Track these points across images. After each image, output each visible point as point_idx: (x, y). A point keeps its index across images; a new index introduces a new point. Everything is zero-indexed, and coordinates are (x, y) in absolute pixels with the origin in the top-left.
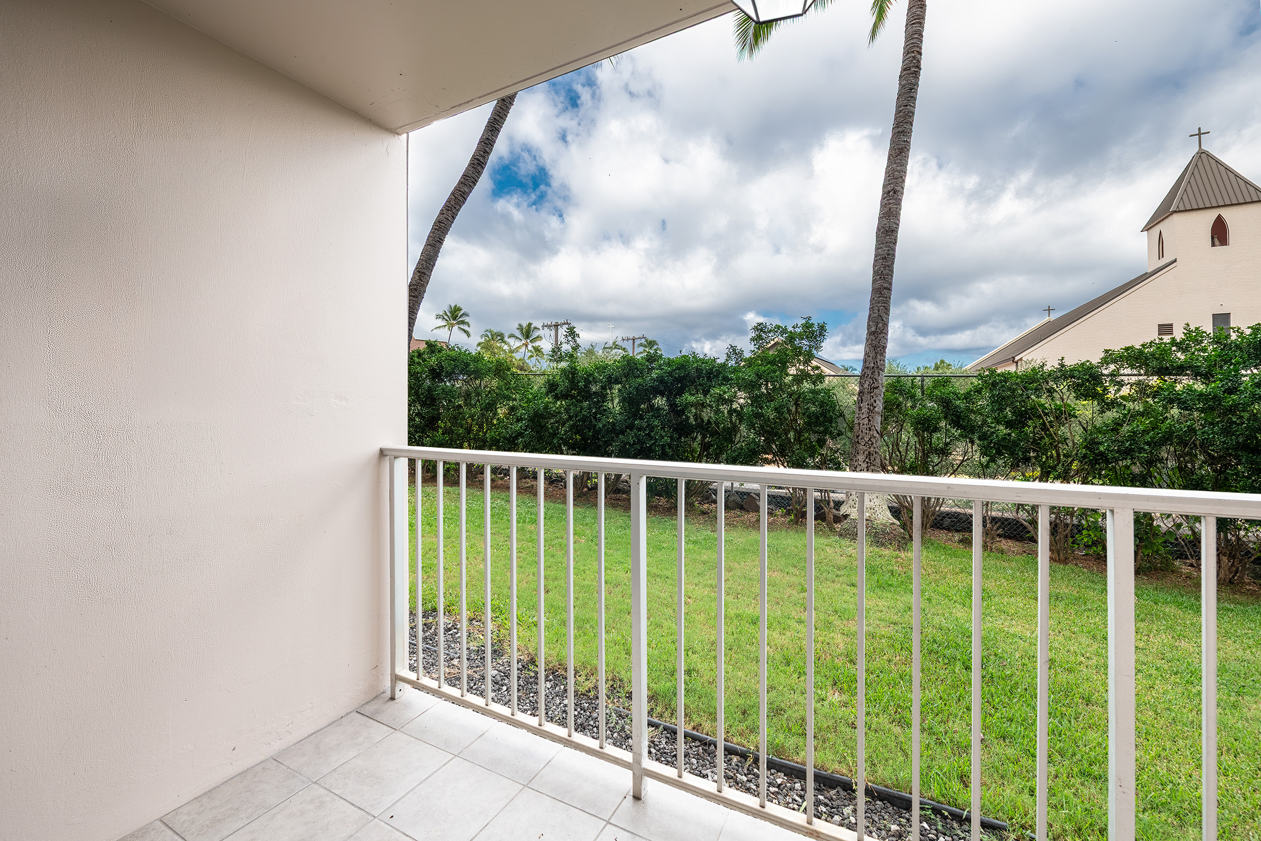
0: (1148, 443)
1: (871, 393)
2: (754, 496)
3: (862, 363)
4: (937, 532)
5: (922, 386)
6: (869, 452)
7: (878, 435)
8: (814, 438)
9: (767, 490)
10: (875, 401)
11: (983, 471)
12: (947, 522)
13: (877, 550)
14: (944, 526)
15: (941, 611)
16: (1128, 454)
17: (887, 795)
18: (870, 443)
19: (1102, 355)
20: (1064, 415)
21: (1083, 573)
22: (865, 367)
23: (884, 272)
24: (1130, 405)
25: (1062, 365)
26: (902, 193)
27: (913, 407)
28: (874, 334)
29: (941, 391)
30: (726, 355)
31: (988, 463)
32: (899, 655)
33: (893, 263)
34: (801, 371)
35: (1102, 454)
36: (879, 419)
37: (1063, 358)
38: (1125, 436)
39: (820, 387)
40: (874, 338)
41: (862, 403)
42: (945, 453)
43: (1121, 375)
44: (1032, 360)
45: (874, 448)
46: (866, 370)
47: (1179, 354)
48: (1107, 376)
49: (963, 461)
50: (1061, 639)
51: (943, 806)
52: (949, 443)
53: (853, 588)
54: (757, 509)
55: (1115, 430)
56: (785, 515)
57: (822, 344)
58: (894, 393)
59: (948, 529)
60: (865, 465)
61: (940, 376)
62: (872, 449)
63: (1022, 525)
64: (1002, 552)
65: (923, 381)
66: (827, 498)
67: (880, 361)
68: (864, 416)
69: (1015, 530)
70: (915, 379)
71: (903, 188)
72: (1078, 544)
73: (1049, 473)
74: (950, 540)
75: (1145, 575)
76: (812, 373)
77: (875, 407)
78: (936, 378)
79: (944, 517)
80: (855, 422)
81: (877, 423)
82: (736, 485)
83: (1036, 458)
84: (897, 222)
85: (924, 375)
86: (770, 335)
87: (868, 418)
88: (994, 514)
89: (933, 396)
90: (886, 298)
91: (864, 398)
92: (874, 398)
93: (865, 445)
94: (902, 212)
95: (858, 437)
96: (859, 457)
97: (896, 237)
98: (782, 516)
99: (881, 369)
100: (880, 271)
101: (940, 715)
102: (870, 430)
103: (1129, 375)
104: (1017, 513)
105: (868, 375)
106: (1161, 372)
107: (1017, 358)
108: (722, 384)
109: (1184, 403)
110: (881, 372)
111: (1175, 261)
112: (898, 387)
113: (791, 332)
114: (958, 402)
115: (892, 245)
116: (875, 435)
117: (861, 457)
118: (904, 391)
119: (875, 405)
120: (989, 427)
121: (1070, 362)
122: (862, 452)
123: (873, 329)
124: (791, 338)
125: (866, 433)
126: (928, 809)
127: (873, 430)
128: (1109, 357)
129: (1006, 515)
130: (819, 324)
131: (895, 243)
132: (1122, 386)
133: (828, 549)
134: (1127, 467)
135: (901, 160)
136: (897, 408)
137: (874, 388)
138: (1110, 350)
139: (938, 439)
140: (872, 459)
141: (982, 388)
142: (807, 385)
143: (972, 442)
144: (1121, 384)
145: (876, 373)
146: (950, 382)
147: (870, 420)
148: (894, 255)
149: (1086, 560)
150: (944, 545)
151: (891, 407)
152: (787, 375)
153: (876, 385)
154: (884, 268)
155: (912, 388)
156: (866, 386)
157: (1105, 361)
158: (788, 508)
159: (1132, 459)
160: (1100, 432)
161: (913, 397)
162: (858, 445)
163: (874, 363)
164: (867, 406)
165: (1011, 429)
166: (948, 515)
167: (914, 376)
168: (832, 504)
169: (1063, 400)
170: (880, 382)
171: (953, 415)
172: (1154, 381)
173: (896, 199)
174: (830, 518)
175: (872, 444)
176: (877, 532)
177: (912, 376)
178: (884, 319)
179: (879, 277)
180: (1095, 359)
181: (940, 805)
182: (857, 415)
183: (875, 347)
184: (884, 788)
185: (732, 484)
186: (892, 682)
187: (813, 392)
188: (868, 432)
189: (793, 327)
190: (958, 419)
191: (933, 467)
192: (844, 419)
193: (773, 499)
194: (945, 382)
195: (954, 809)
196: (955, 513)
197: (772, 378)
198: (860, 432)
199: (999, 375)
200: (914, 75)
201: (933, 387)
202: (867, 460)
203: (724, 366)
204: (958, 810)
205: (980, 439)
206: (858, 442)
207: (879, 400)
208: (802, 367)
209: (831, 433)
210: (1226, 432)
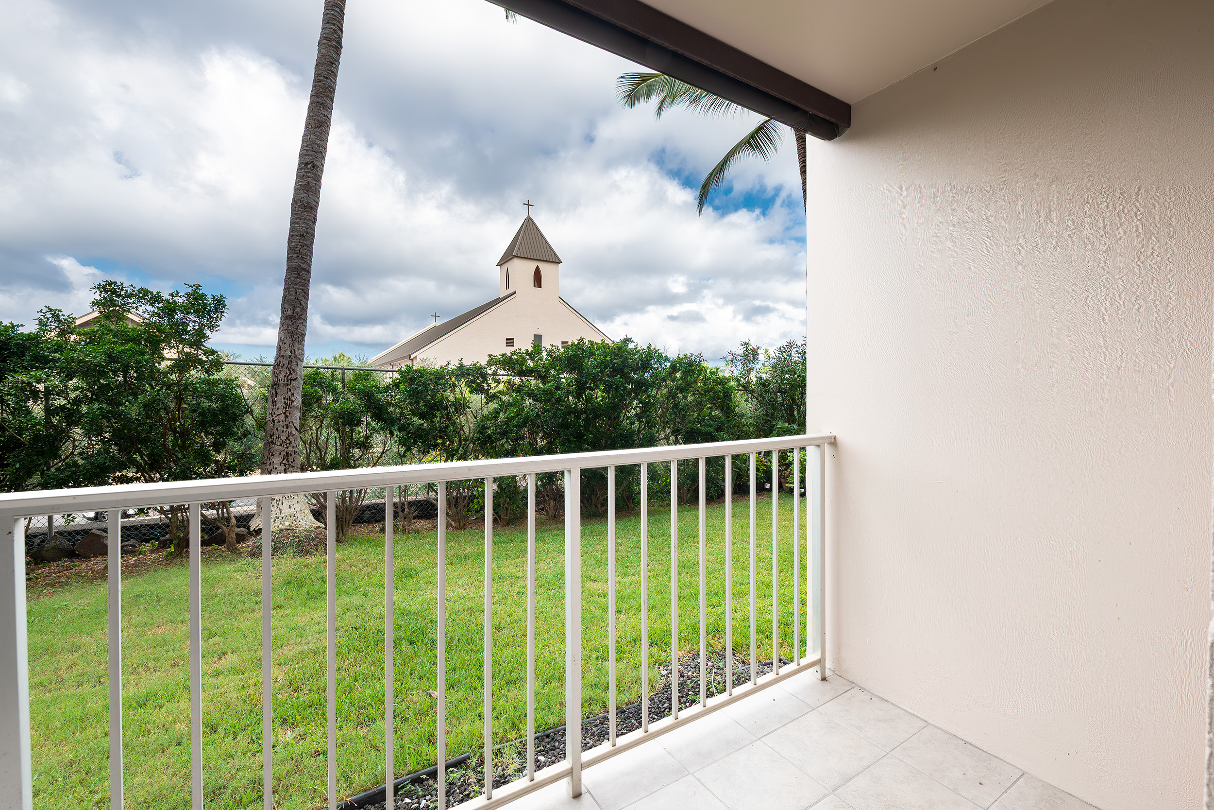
0: (515, 426)
1: (288, 385)
2: (99, 533)
3: (276, 350)
4: (357, 527)
5: (343, 379)
6: (287, 453)
7: (297, 433)
8: (209, 441)
9: (120, 520)
10: (293, 394)
11: (401, 459)
12: (368, 514)
13: (301, 560)
14: (365, 519)
15: (378, 601)
16: (505, 435)
17: (367, 798)
18: (288, 442)
19: (487, 359)
20: (461, 406)
21: (477, 533)
22: (279, 356)
23: (302, 251)
24: (504, 398)
25: (461, 365)
26: (322, 171)
27: (336, 401)
28: (291, 318)
29: (363, 385)
30: (37, 322)
31: (405, 452)
32: (348, 659)
33: (312, 243)
34: (187, 354)
35: (489, 436)
36: (297, 414)
37: (462, 359)
38: (503, 421)
39: (216, 376)
40: (291, 323)
41: (276, 397)
42: (366, 446)
43: (498, 375)
44: (426, 359)
45: (293, 447)
46: (281, 359)
47: (529, 361)
48: (491, 375)
49: (383, 453)
50: (473, 589)
51: (420, 772)
52: (370, 437)
53: (279, 610)
54: (103, 551)
55: (496, 417)
56: (157, 549)
57: (219, 323)
58: (313, 386)
59: (369, 522)
60: (283, 468)
61: (361, 370)
62: (290, 449)
63: (431, 504)
64: (418, 532)
65: (343, 374)
66: (226, 515)
67: (299, 349)
68: (280, 412)
69: (426, 510)
70: (336, 371)
71: (323, 165)
72: (471, 511)
73: (453, 456)
74: (371, 531)
75: (513, 524)
76: (204, 358)
77: (293, 401)
78: (357, 372)
79: (365, 511)
80: (268, 418)
81: (296, 419)
82: (59, 521)
83: (442, 443)
84: (317, 200)
85: (345, 367)
86: (130, 301)
87: (285, 413)
88: (410, 499)
89: (356, 389)
90: (305, 280)
91: (278, 391)
92: (292, 391)
93: (281, 445)
94: (321, 191)
95: (271, 436)
96: (273, 460)
97: (316, 215)
98: (152, 552)
99: (299, 359)
100: (297, 249)
101: (400, 695)
102: (287, 427)
103: (503, 375)
104: (428, 494)
105: (284, 365)
106: (521, 374)
107: (412, 356)
108: (32, 367)
109: (536, 396)
110: (299, 362)
111: (515, 293)
112: (315, 379)
113: (168, 301)
114: (380, 396)
115: (310, 223)
116: (293, 433)
117: (277, 460)
118: (324, 383)
119: (293, 398)
120: (407, 418)
121: (467, 363)
122: (278, 453)
123: (289, 313)
124: (170, 309)
125: (283, 432)
126: (407, 784)
127: (291, 427)
128: (492, 361)
129: (419, 498)
130: (214, 297)
131: (314, 222)
132: (499, 383)
133: (238, 576)
134: (503, 445)
135: (321, 134)
136: (317, 401)
137: (291, 380)
138: (492, 355)
139: (361, 431)
140: (291, 459)
141: (400, 383)
142: (195, 374)
143: (392, 434)
144: (498, 382)
145: (294, 363)
146: (371, 375)
147: (286, 417)
148: (313, 235)
149: (477, 523)
150: (366, 538)
151: (309, 401)
152: (163, 359)
153: (293, 376)
154: (303, 246)
155: (333, 381)
156: (281, 377)
157: (490, 364)
158: (162, 539)
159: (507, 439)
160: (488, 419)
161: (334, 390)
162: (272, 446)
163: (291, 351)
164: (283, 401)
165: (423, 420)
166: (368, 507)
167: (335, 369)
168: (234, 521)
169: (462, 394)
170: (299, 373)
171: (375, 408)
172: (517, 380)
173: (315, 174)
174: (232, 538)
175: (291, 443)
176: (300, 541)
177: (332, 369)
178: (303, 303)
179: (295, 255)
180: (483, 361)
181: (417, 773)
182: (270, 411)
183: (292, 334)
184: (363, 794)
185: (50, 519)
186: (348, 689)
187: (207, 382)
188: (285, 430)
189: (172, 295)
190: (379, 412)
191: (355, 461)
192: (252, 415)
193: (129, 532)
194: (366, 375)
195: (428, 769)
196: (375, 504)
197: (137, 362)
198: (275, 430)
199: (416, 371)
200: (336, 50)
201: (355, 380)
202: (284, 462)
203: (33, 339)
204: (432, 768)
205: (400, 430)
206: (272, 442)
207: (298, 393)
208: (187, 350)
209: (233, 434)
210: (555, 416)
